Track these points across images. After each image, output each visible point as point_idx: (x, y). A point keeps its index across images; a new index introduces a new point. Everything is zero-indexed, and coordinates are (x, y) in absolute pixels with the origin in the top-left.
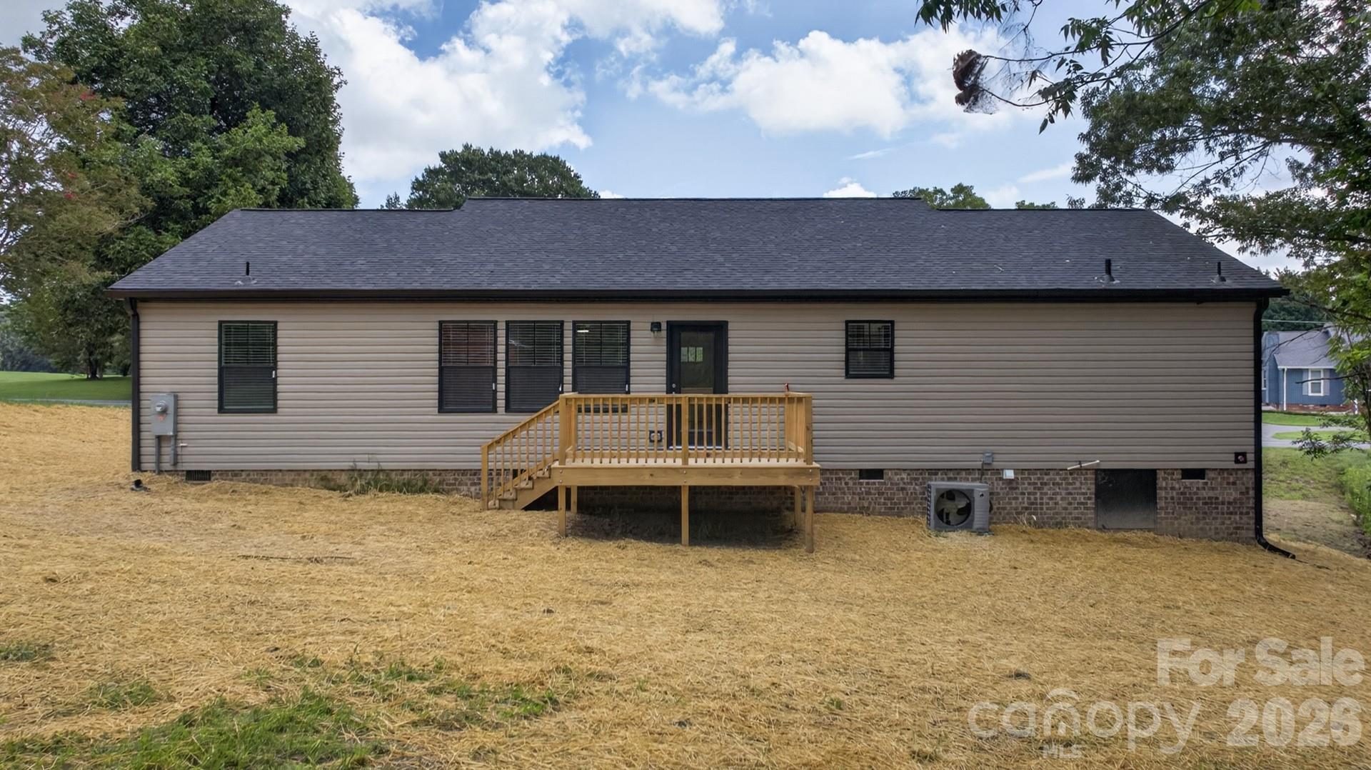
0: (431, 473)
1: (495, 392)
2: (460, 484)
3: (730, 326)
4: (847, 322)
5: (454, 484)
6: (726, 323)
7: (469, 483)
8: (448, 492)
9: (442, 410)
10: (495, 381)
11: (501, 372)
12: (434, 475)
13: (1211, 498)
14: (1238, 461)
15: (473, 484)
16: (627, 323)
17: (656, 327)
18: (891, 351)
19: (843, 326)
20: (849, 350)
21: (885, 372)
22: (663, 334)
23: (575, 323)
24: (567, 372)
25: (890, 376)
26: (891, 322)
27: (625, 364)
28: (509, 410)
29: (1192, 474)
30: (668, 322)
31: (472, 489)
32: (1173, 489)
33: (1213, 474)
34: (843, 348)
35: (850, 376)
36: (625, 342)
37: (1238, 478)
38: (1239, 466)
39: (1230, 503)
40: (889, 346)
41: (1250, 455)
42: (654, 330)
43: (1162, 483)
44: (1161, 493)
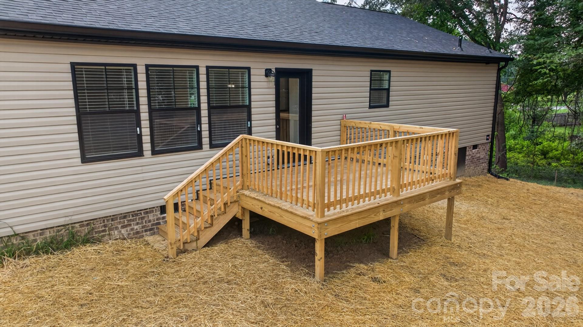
0: (77, 225)
1: (140, 136)
2: (110, 229)
3: (314, 73)
4: (372, 71)
5: (104, 231)
6: (312, 69)
7: (120, 226)
8: (99, 241)
9: (85, 160)
10: (139, 125)
11: (144, 116)
12: (81, 226)
13: (478, 157)
14: (487, 139)
15: (123, 227)
16: (249, 69)
17: (268, 73)
18: (388, 90)
19: (369, 74)
20: (371, 89)
21: (385, 103)
22: (272, 79)
23: (208, 68)
24: (204, 113)
25: (387, 106)
26: (389, 72)
27: (248, 104)
28: (155, 153)
29: (475, 147)
30: (276, 69)
31: (123, 231)
32: (470, 155)
33: (480, 146)
34: (369, 88)
35: (371, 107)
36: (247, 85)
37: (486, 147)
38: (487, 141)
39: (483, 158)
40: (387, 87)
41: (490, 136)
42: (267, 75)
43: (467, 153)
44: (467, 158)
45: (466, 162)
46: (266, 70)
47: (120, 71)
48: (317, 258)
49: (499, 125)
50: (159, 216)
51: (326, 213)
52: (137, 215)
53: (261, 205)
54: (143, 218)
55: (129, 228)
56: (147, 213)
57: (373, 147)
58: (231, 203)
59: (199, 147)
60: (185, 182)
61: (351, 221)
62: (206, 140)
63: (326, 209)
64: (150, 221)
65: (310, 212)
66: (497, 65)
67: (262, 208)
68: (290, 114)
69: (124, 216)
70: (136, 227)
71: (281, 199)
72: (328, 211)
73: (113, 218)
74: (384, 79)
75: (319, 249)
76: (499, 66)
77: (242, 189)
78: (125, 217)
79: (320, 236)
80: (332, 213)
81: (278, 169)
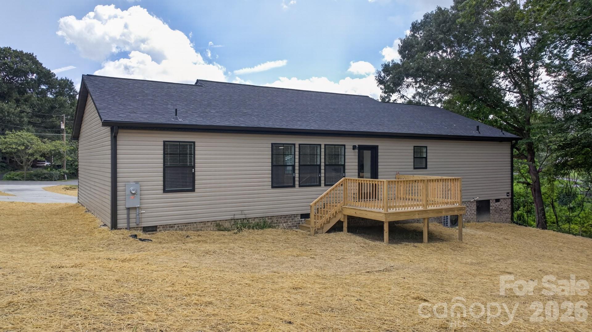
1: (294, 178)
2: (279, 223)
3: (379, 148)
4: (414, 147)
5: (277, 223)
6: (378, 146)
8: (274, 227)
9: (273, 187)
10: (294, 172)
11: (297, 168)
12: (268, 219)
13: (501, 208)
14: (507, 196)
15: (284, 222)
16: (344, 145)
17: (354, 147)
18: (426, 158)
19: (413, 148)
20: (414, 158)
21: (424, 166)
22: (357, 151)
23: (325, 145)
24: (323, 168)
25: (426, 168)
26: (426, 147)
27: (343, 164)
28: (300, 186)
29: (497, 200)
30: (358, 145)
31: (284, 225)
32: (493, 206)
33: (502, 200)
34: (413, 157)
35: (415, 168)
36: (343, 154)
37: (507, 201)
38: (508, 197)
39: (505, 210)
40: (425, 156)
41: (510, 193)
42: (354, 149)
43: (491, 204)
44: (491, 208)
45: (491, 212)
46: (353, 146)
47: (288, 147)
48: (385, 232)
49: (536, 192)
50: (300, 219)
51: (389, 211)
52: (290, 217)
53: (355, 211)
54: (293, 219)
55: (287, 224)
56: (295, 217)
57: (411, 182)
58: (339, 212)
59: (320, 185)
60: (319, 198)
61: (401, 216)
62: (323, 182)
63: (389, 209)
64: (296, 221)
65: (381, 210)
66: (510, 143)
67: (355, 213)
68: (364, 174)
69: (285, 216)
70: (290, 224)
71: (366, 207)
72: (390, 210)
73: (281, 217)
74: (423, 151)
75: (386, 228)
76: (512, 143)
77: (344, 205)
78: (285, 218)
79: (386, 220)
80: (391, 211)
81: (359, 201)
